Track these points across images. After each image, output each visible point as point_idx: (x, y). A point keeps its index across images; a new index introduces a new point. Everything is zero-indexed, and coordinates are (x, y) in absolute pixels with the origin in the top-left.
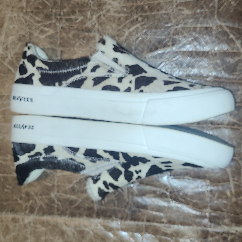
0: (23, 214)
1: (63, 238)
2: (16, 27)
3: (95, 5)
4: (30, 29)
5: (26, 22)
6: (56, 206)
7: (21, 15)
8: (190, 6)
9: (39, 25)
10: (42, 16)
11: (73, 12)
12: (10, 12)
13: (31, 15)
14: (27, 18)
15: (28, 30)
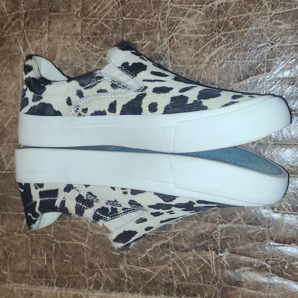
0: (86, 290)
2: (70, 58)
3: (166, 25)
4: (87, 60)
5: (82, 52)
6: (126, 280)
7: (76, 43)
9: (98, 54)
10: (100, 43)
11: (139, 36)
12: (62, 41)
13: (88, 42)
14: (83, 46)
15: (85, 62)
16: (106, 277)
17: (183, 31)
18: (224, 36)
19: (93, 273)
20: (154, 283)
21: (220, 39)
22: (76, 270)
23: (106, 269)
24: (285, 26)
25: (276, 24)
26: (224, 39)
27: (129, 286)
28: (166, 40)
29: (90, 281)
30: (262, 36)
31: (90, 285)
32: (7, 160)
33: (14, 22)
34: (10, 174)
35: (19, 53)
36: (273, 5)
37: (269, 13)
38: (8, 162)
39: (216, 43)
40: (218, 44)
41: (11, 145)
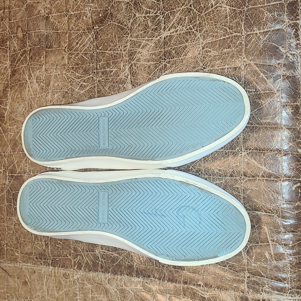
0: (72, 270)
1: (107, 297)
2: (60, 84)
3: (127, 55)
4: (71, 85)
5: (68, 79)
6: (100, 263)
7: (64, 72)
8: (217, 46)
9: (79, 80)
10: (81, 71)
11: (108, 65)
12: (55, 70)
13: (72, 71)
14: (69, 74)
15: (70, 87)
16: (86, 259)
17: (139, 60)
18: (169, 62)
19: (77, 256)
20: (120, 266)
21: (165, 65)
22: (65, 253)
23: (86, 253)
24: (213, 53)
25: (206, 52)
26: (168, 65)
27: (102, 267)
28: (127, 67)
29: (75, 262)
30: (197, 62)
31: (75, 266)
32: (18, 165)
33: (23, 57)
34: (20, 176)
35: (25, 81)
36: (204, 37)
37: (201, 43)
38: (18, 167)
39: (163, 69)
40: (164, 69)
41: (20, 154)
